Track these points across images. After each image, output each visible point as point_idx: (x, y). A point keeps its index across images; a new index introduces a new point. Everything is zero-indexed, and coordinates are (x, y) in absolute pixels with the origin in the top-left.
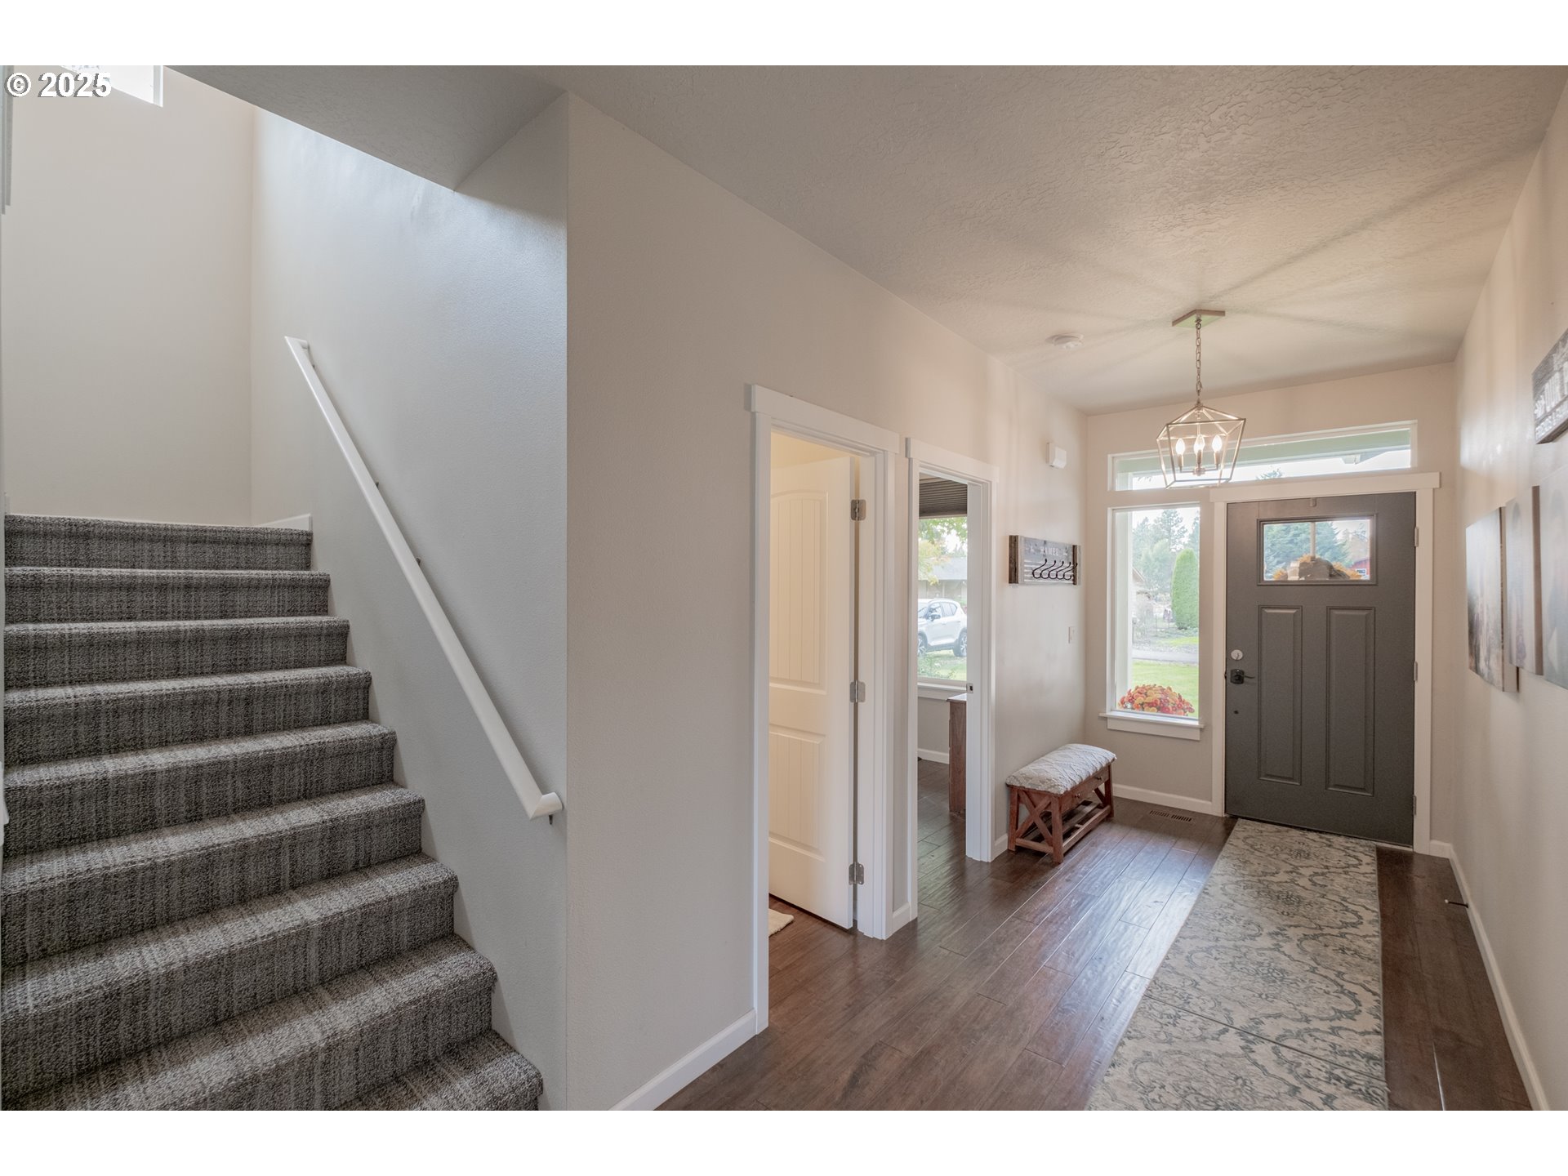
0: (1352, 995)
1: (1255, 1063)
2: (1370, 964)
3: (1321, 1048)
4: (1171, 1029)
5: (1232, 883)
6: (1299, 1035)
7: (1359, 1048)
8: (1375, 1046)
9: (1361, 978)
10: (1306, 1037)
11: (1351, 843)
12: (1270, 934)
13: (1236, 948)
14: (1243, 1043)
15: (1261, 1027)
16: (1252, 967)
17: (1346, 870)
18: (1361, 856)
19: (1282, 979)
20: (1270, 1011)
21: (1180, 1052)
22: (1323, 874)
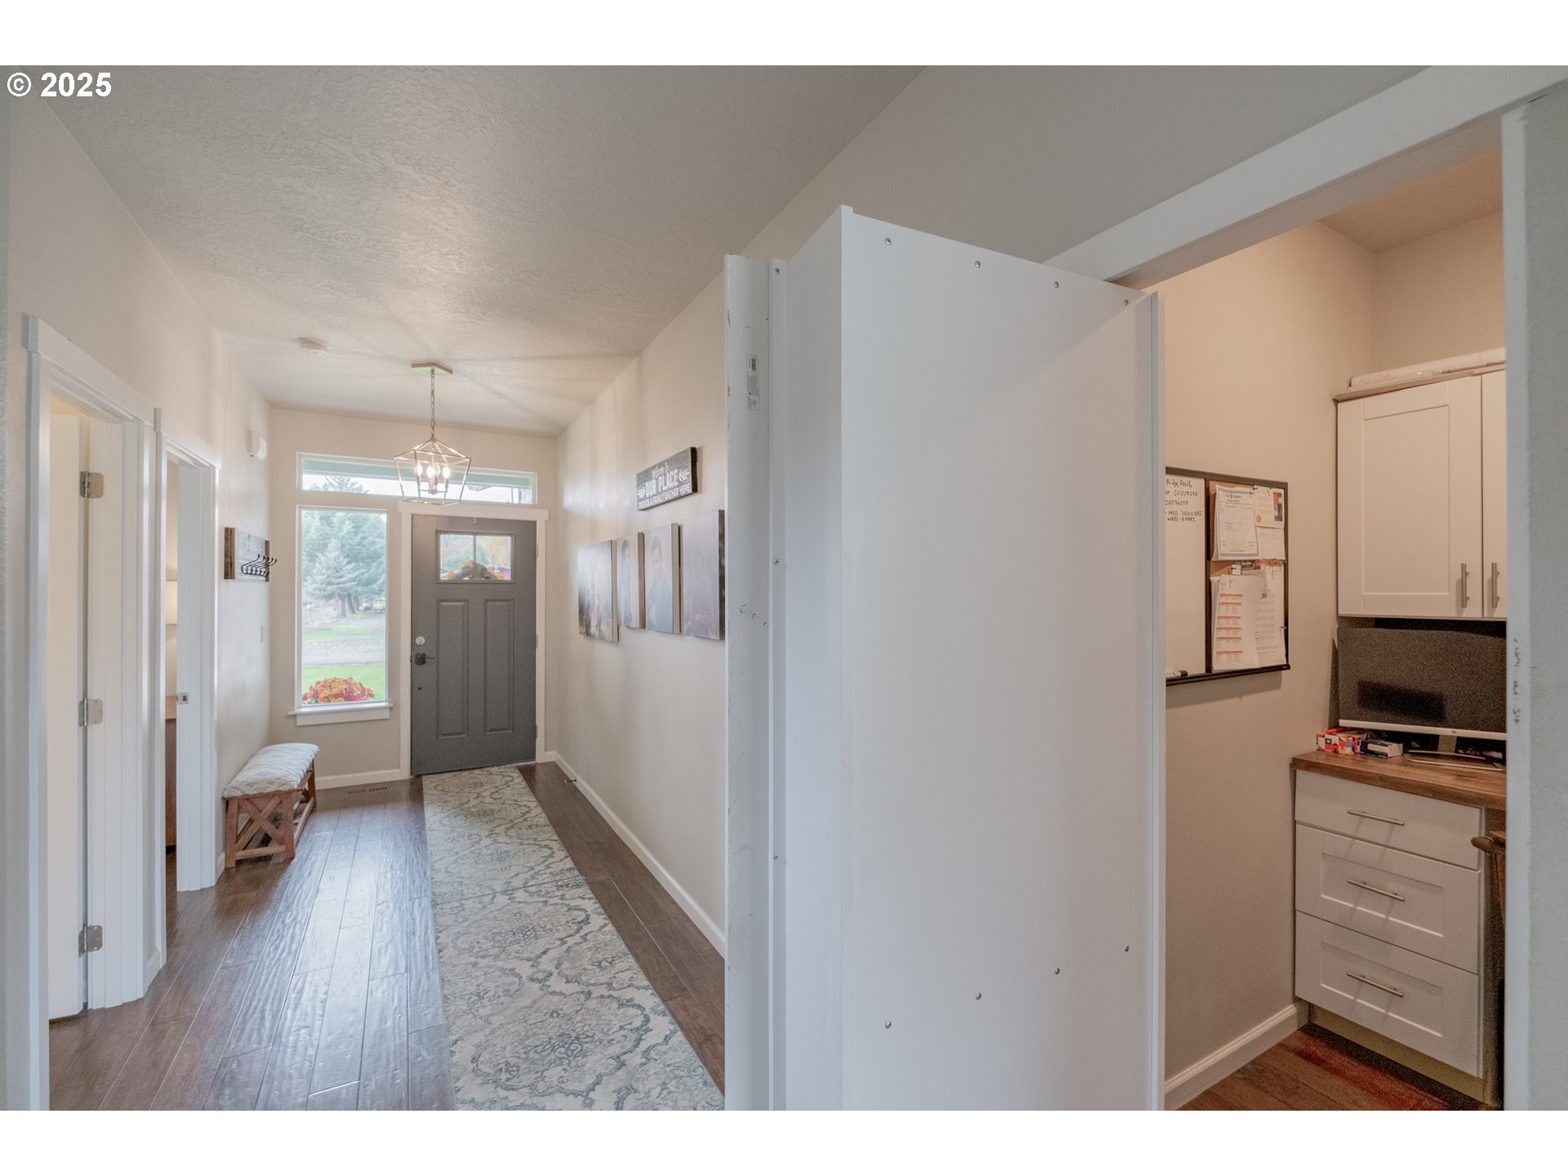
0: (546, 846)
1: (520, 902)
2: (546, 828)
3: (546, 877)
4: (462, 913)
5: (445, 818)
6: (533, 878)
7: (562, 868)
8: (569, 863)
9: (546, 836)
10: (537, 876)
11: (502, 768)
12: (487, 836)
13: (472, 852)
14: (508, 897)
15: (512, 884)
16: (487, 858)
17: (507, 784)
18: (511, 774)
19: (508, 856)
20: (512, 875)
21: (476, 921)
22: (496, 792)
